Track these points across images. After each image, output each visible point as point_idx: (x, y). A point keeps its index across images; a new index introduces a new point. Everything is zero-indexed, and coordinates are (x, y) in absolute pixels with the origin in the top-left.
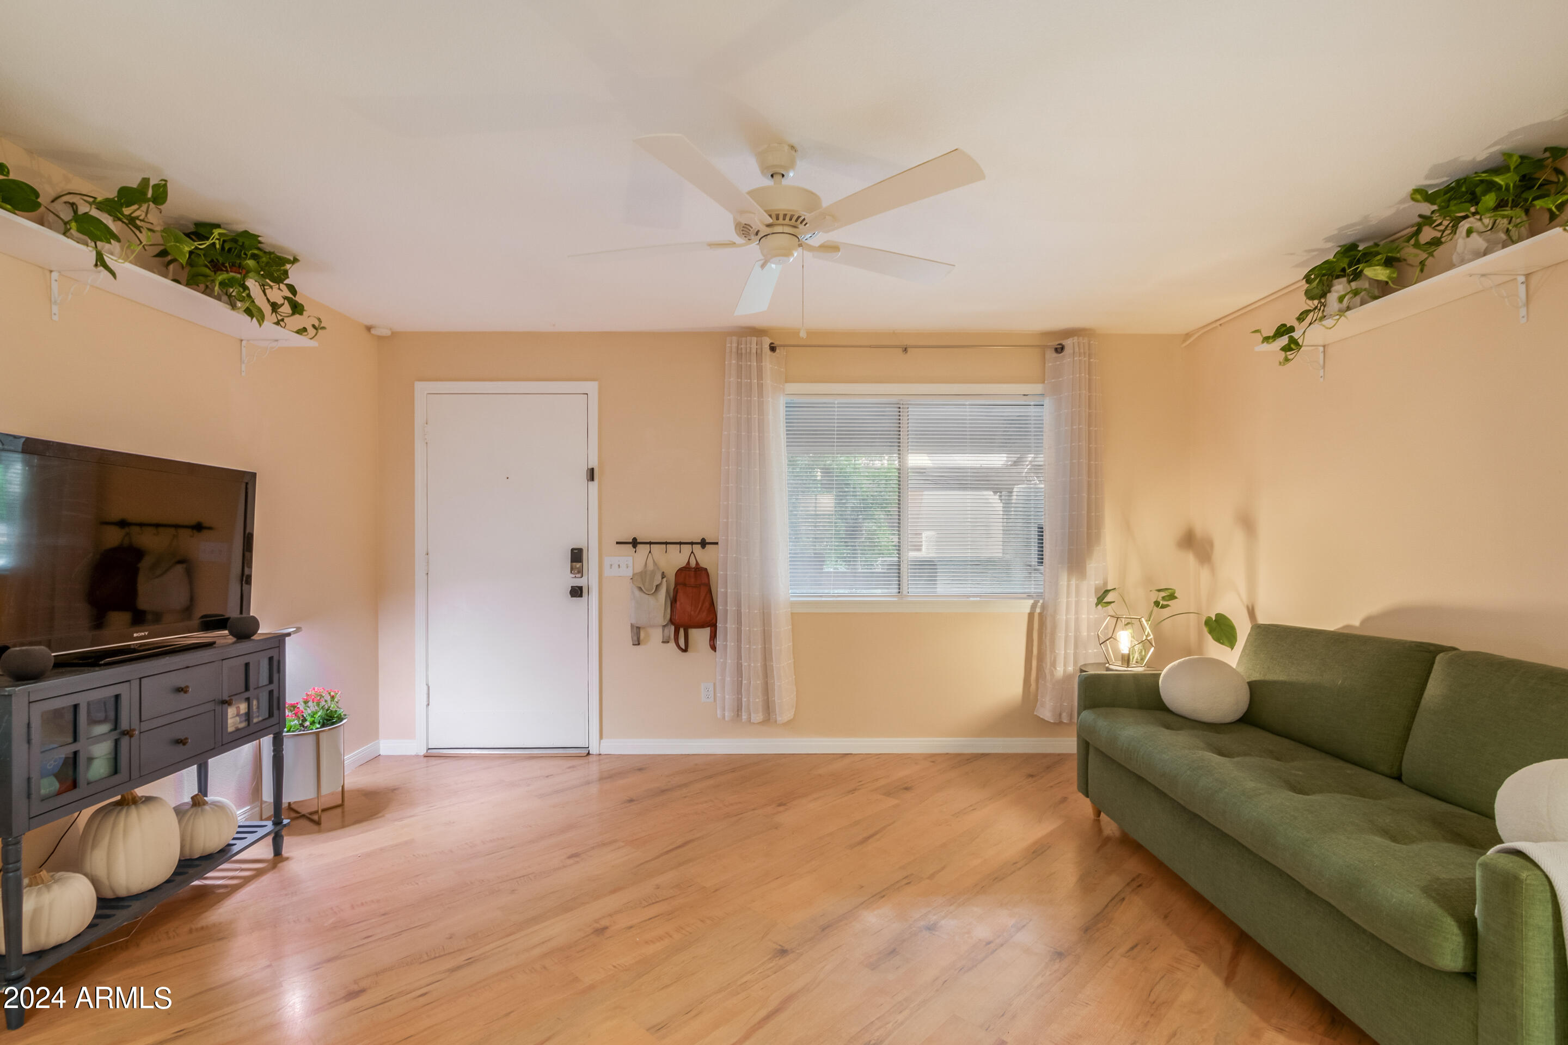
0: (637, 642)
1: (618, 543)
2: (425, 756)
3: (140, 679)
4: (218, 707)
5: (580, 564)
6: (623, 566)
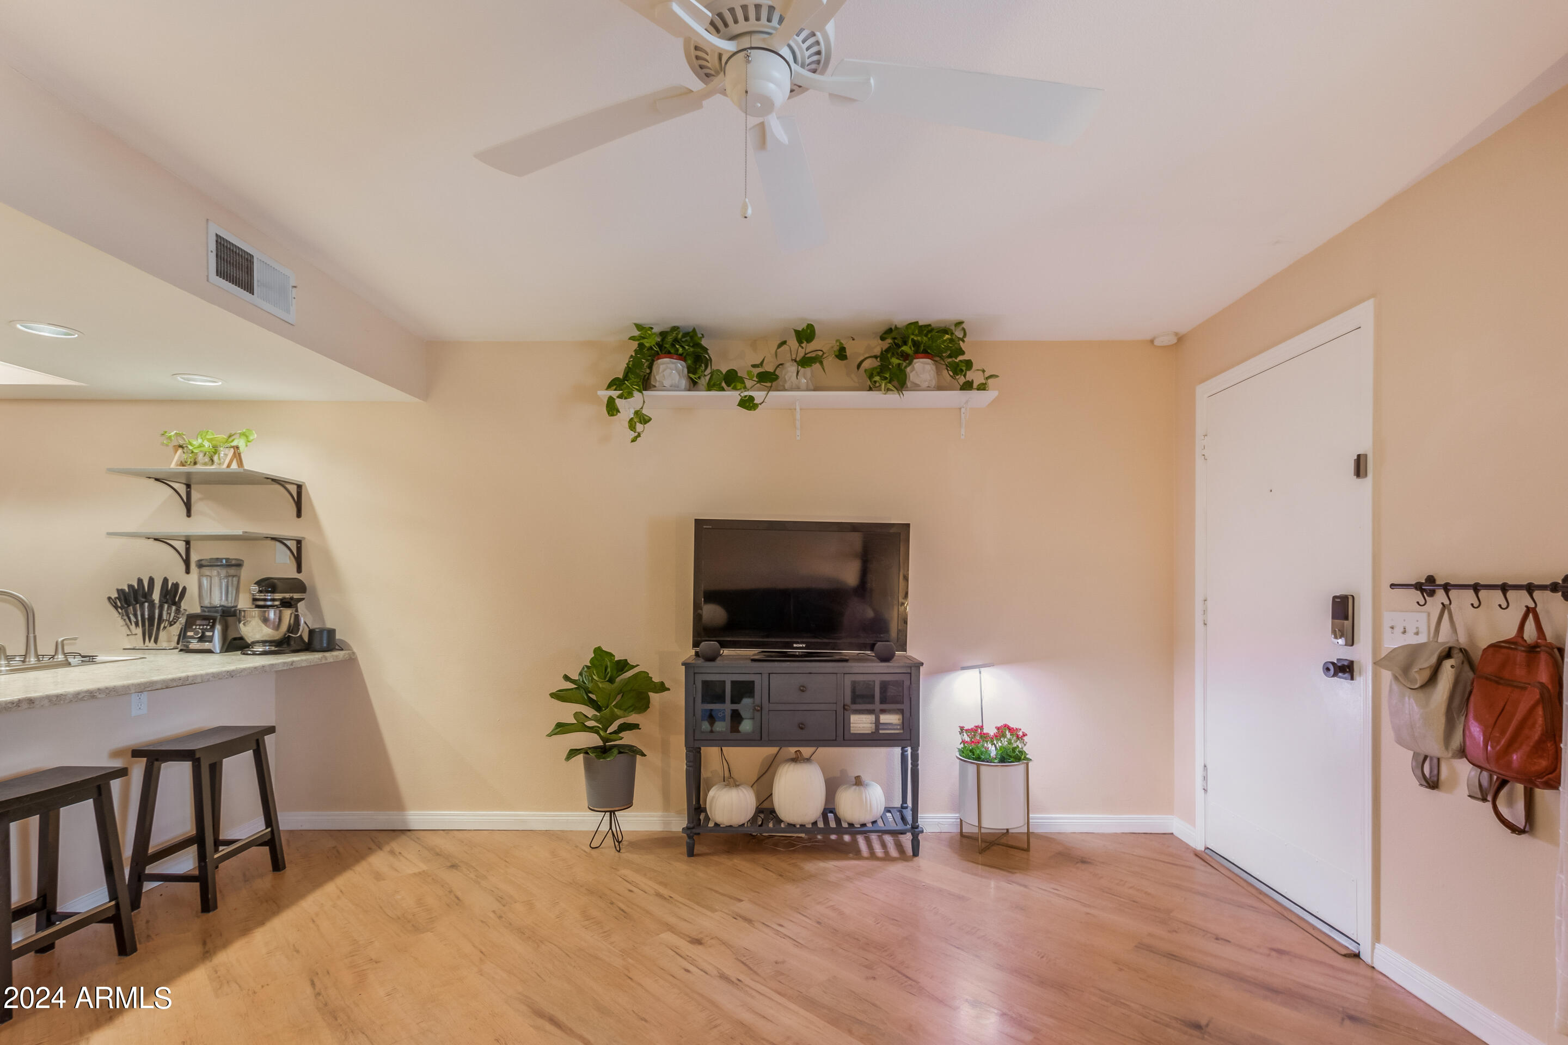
0: (1433, 785)
1: (1396, 586)
2: (1197, 855)
3: (769, 674)
4: (840, 710)
5: (1347, 623)
6: (1411, 630)
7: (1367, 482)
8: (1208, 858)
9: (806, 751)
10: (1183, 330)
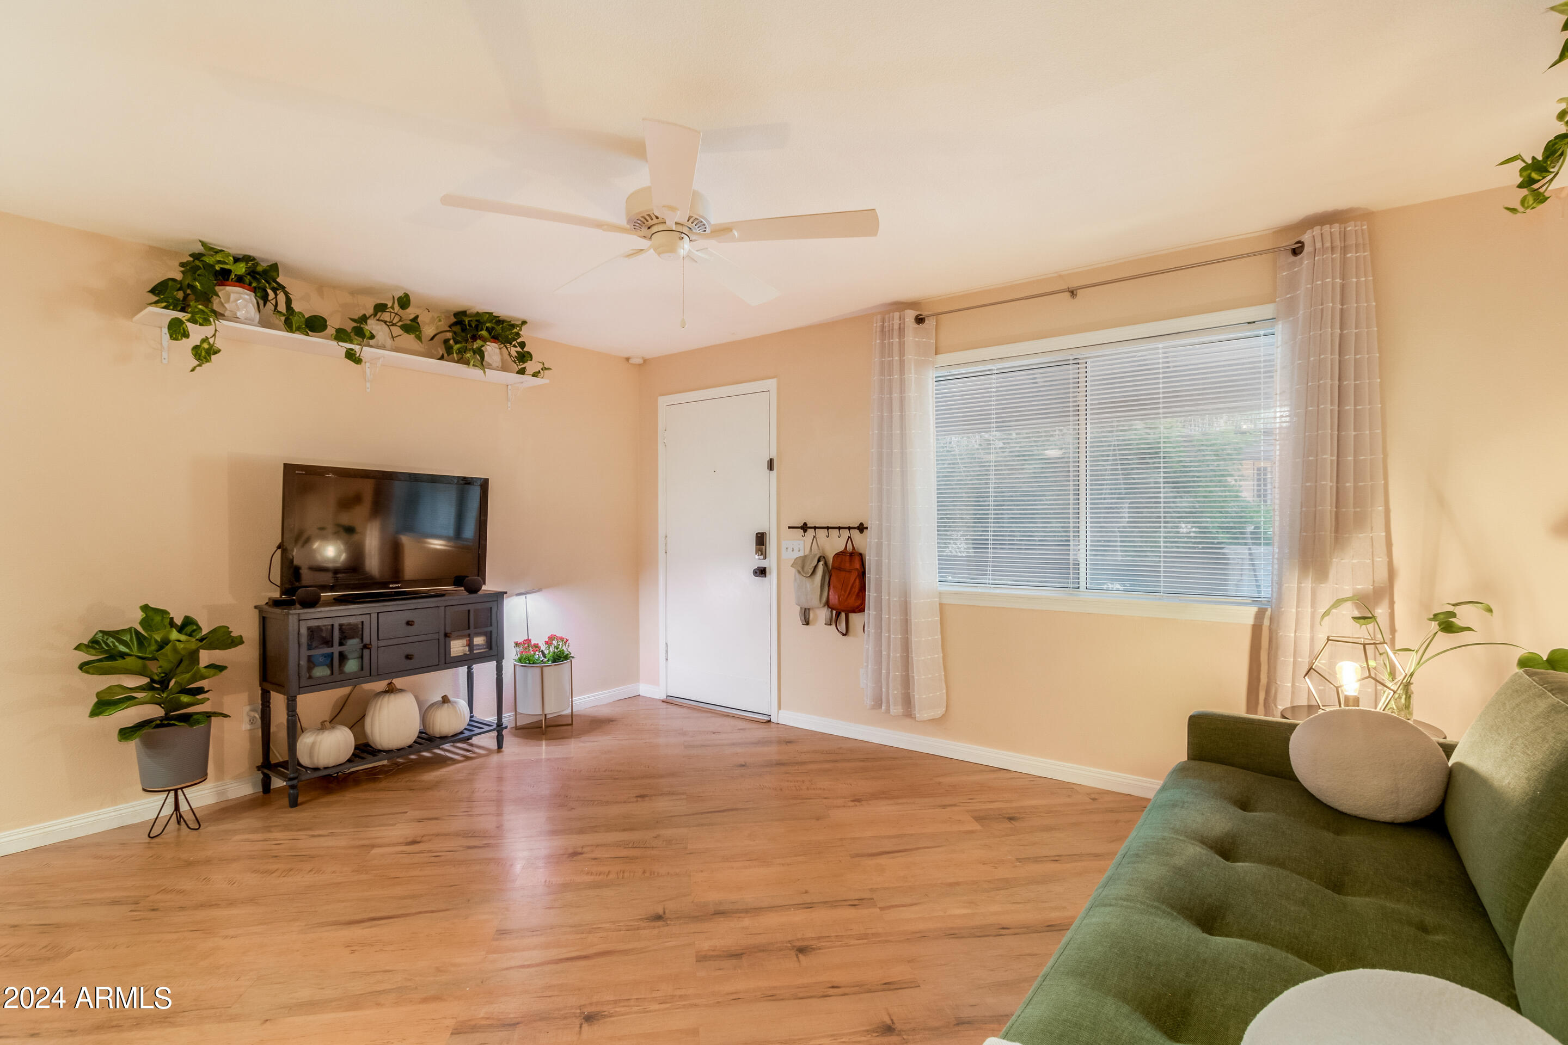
0: (807, 623)
1: (789, 528)
2: (663, 702)
3: (378, 613)
4: (442, 637)
5: (764, 547)
6: (796, 549)
7: (774, 472)
8: (670, 701)
9: (398, 682)
10: (647, 357)
